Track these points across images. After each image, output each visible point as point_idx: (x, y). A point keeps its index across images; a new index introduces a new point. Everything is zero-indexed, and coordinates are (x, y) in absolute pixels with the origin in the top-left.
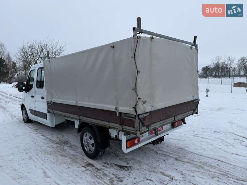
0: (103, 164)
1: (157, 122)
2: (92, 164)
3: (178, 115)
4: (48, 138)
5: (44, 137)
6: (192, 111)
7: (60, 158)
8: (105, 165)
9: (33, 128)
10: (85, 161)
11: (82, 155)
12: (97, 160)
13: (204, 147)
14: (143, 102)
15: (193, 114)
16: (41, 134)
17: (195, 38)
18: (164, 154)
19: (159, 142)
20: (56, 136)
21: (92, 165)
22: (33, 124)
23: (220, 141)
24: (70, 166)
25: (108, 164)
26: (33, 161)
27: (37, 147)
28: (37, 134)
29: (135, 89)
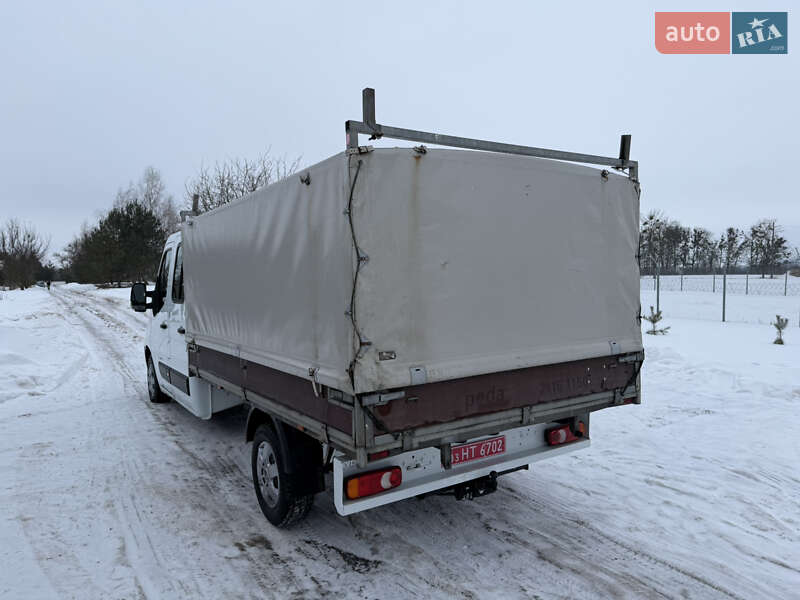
0: (299, 544)
1: (441, 423)
2: (269, 539)
3: (540, 403)
4: (185, 451)
5: (177, 448)
6: (611, 394)
7: (189, 511)
8: (308, 547)
9: (163, 420)
10: (253, 530)
11: (253, 511)
12: (289, 529)
14: (380, 354)
16: (174, 438)
17: (626, 141)
18: (509, 535)
19: (481, 492)
20: (209, 448)
21: (267, 545)
22: (169, 406)
24: (201, 540)
25: (315, 544)
26: (113, 513)
27: (143, 474)
28: (163, 436)
29: (351, 313)
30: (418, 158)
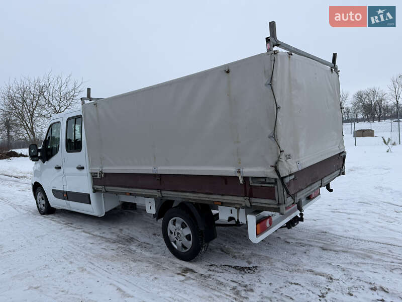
0: (208, 267)
1: (303, 189)
2: (191, 268)
3: (325, 176)
4: (96, 236)
5: (88, 235)
6: (339, 171)
7: (133, 264)
8: (213, 268)
9: (62, 222)
10: (178, 266)
11: (167, 257)
12: (195, 262)
13: (356, 226)
14: (286, 156)
15: (339, 175)
16: (80, 230)
17: (335, 56)
19: (296, 224)
20: (109, 231)
21: (192, 271)
22: (57, 215)
23: (377, 216)
24: (156, 276)
25: (216, 266)
26: (89, 273)
27: (83, 251)
28: (73, 231)
29: (274, 136)
30: (289, 57)
